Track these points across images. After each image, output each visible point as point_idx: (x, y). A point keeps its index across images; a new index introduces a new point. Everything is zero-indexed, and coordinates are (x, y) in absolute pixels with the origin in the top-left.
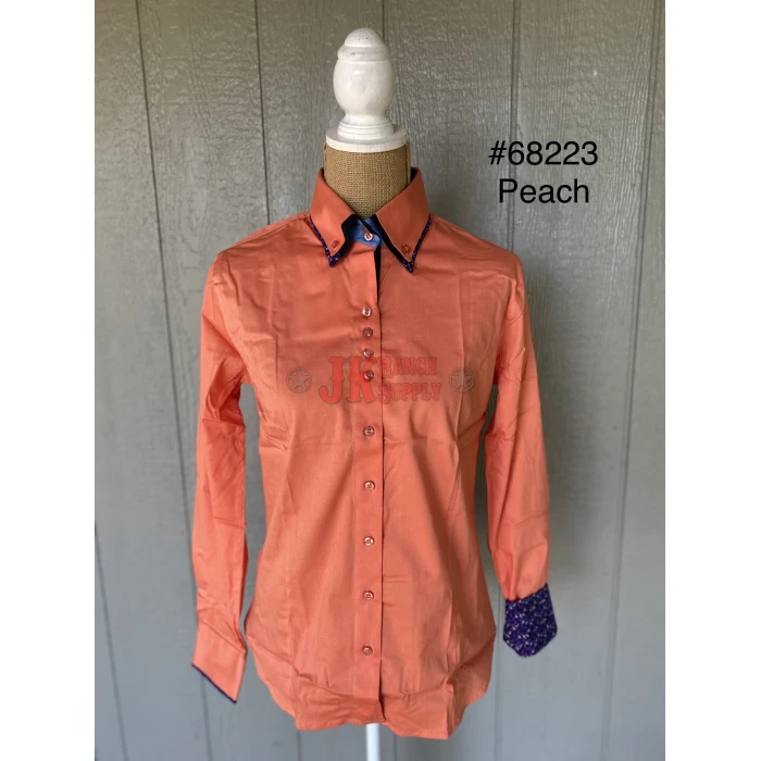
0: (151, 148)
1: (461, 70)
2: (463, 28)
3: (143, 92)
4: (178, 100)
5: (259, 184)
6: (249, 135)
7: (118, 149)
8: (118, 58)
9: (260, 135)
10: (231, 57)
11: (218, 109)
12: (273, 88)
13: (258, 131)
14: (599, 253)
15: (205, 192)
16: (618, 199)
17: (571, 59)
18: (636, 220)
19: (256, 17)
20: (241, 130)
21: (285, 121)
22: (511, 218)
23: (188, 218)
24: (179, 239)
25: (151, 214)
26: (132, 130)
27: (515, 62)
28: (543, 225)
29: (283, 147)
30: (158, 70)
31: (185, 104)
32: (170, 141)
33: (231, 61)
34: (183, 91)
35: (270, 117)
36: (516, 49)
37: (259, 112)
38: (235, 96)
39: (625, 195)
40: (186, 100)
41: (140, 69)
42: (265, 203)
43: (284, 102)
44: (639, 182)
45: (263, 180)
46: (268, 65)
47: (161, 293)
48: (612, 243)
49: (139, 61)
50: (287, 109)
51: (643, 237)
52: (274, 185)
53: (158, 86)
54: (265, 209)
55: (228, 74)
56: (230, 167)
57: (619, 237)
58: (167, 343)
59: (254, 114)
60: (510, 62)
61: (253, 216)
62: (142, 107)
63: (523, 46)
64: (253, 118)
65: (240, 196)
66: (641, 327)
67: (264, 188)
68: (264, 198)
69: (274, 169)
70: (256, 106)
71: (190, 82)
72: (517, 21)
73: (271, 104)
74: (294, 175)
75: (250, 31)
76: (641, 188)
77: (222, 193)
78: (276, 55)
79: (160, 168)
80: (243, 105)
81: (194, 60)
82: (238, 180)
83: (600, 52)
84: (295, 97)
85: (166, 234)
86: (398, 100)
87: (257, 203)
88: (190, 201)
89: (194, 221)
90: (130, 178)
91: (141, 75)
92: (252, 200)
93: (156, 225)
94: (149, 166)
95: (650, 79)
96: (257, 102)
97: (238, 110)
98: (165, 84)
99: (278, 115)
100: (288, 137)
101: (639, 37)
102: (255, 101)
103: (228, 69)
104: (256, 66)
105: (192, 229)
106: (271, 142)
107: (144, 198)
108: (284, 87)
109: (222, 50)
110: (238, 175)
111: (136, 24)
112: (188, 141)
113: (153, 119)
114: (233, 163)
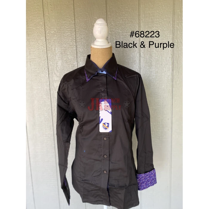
0: (47, 50)
1: (126, 30)
2: (126, 20)
3: (45, 36)
4: (54, 38)
5: (75, 59)
6: (73, 47)
7: (38, 51)
8: (38, 28)
9: (75, 47)
10: (68, 27)
11: (64, 40)
12: (79, 35)
13: (75, 45)
14: (162, 75)
15: (61, 61)
16: (166, 61)
17: (153, 27)
18: (171, 66)
19: (74, 18)
20: (70, 45)
21: (82, 43)
22: (140, 66)
23: (56, 68)
24: (54, 73)
25: (46, 67)
26: (42, 46)
27: (140, 28)
28: (148, 68)
29: (81, 49)
30: (49, 31)
31: (56, 39)
32: (52, 49)
33: (68, 28)
34: (55, 36)
35: (78, 42)
36: (140, 25)
37: (75, 41)
38: (69, 37)
39: (168, 60)
40: (56, 38)
41: (44, 31)
42: (76, 64)
43: (81, 38)
44: (171, 56)
45: (76, 58)
46: (77, 29)
47: (49, 87)
48: (165, 72)
49: (44, 29)
50: (82, 40)
51: (173, 70)
52: (79, 59)
53: (49, 35)
54: (77, 65)
55: (67, 31)
56: (67, 55)
57: (167, 70)
58: (50, 100)
59: (74, 41)
60: (138, 28)
61: (73, 67)
62: (44, 40)
63: (141, 24)
64: (73, 42)
65: (70, 62)
66: (174, 93)
67: (76, 60)
68: (76, 63)
69: (79, 55)
70: (74, 39)
71: (57, 34)
72: (140, 18)
73: (78, 39)
74: (84, 56)
75: (73, 21)
76: (172, 58)
77: (65, 61)
78: (79, 27)
79: (49, 55)
80: (71, 39)
81: (58, 28)
82: (70, 58)
83: (160, 25)
84: (84, 37)
85: (50, 72)
86: (110, 37)
87: (75, 64)
88: (57, 63)
89: (58, 69)
90: (41, 58)
91: (44, 32)
92: (73, 63)
93: (48, 70)
94: (46, 55)
95: (173, 32)
96: (75, 38)
97: (70, 40)
98: (51, 34)
99: (80, 41)
100: (83, 47)
101: (170, 22)
102: (74, 38)
103: (67, 30)
104: (74, 30)
105: (57, 71)
106: (78, 48)
107: (45, 63)
108: (81, 35)
109: (65, 26)
110: (70, 57)
111: (43, 19)
112: (56, 49)
113: (47, 43)
114: (68, 53)
